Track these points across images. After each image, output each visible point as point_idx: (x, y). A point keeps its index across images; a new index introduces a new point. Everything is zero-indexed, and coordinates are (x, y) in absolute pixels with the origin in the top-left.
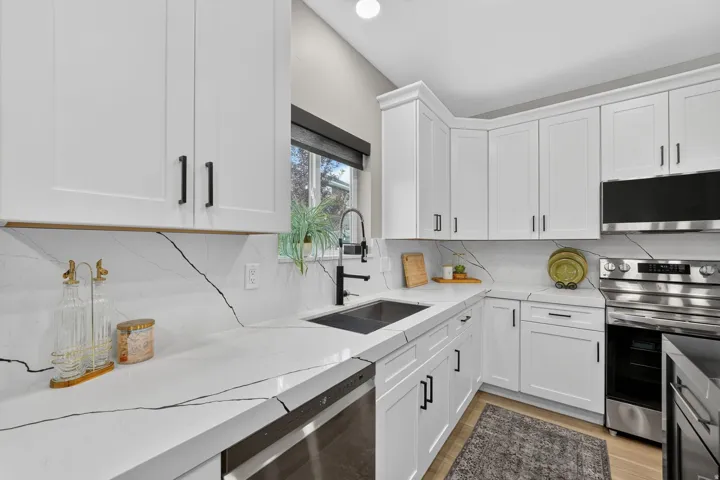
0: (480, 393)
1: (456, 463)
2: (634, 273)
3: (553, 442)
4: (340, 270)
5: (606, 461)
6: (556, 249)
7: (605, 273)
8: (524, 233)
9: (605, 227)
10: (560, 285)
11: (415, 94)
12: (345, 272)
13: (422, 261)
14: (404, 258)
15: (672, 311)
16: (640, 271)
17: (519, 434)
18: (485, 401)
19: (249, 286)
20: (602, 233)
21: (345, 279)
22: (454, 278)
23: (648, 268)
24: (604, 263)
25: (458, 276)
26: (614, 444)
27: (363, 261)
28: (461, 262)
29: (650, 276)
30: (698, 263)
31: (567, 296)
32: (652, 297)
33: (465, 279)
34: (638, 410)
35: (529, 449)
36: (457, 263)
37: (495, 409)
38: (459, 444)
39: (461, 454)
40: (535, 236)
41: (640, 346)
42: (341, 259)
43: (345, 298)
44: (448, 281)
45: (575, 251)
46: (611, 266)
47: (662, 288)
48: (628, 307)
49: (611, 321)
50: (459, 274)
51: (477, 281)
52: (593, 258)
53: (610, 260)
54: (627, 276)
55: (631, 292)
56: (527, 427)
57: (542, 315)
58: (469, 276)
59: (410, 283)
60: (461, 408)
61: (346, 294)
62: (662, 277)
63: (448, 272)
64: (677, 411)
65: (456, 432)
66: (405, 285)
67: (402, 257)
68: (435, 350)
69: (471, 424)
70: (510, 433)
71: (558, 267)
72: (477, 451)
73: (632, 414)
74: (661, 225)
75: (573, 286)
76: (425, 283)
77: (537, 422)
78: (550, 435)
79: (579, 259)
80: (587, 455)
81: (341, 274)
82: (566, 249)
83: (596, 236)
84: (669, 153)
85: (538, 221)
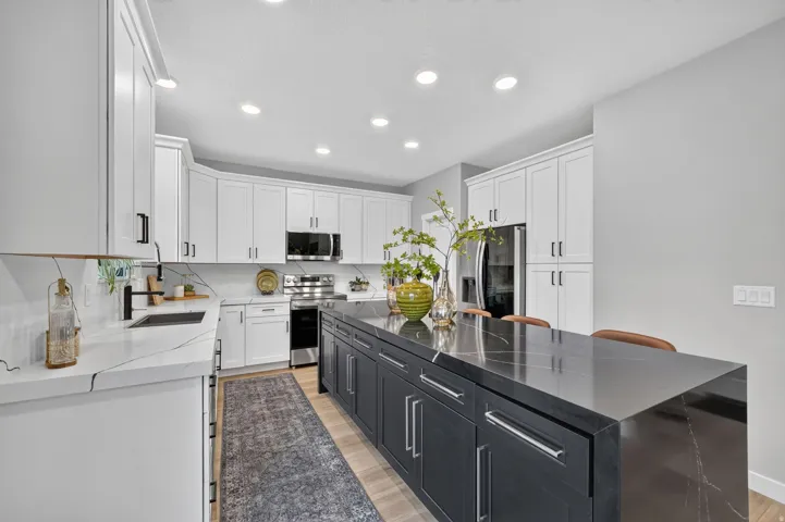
3: (270, 382)
5: (294, 378)
6: (260, 270)
7: (287, 284)
8: (243, 259)
9: (290, 257)
10: (265, 293)
11: (180, 146)
12: (132, 290)
14: (150, 279)
16: (302, 281)
17: (251, 386)
18: (223, 382)
20: (288, 260)
22: (185, 295)
23: (306, 279)
25: (188, 293)
26: (295, 372)
28: (189, 282)
30: (323, 276)
31: (269, 299)
33: (194, 295)
35: (260, 389)
36: (186, 284)
37: (231, 382)
38: (221, 404)
40: (250, 261)
42: (129, 280)
44: (180, 299)
45: (272, 271)
49: (294, 308)
50: (190, 292)
51: (206, 296)
52: (280, 274)
56: (255, 382)
57: (259, 312)
58: (197, 293)
59: (157, 301)
61: (133, 309)
63: (180, 291)
64: (323, 331)
66: (151, 303)
67: (148, 278)
69: (222, 394)
71: (262, 282)
72: (233, 401)
74: (312, 257)
75: (269, 293)
77: (259, 378)
78: (267, 380)
79: (274, 276)
80: (286, 380)
81: (128, 293)
82: (266, 270)
83: (284, 262)
84: (314, 221)
85: (254, 252)
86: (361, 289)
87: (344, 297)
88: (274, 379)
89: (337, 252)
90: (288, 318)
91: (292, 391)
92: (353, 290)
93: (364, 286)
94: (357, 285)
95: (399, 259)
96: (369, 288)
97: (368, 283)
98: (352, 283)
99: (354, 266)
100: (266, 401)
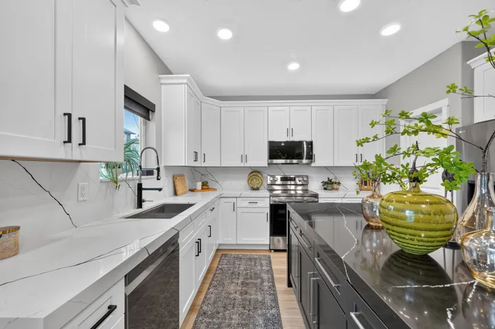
0: (218, 250)
1: (211, 284)
2: (279, 182)
3: (251, 261)
4: (140, 186)
5: (270, 262)
6: (251, 171)
7: (269, 182)
8: (238, 163)
10: (253, 189)
11: (185, 81)
12: (143, 187)
13: (184, 179)
14: (174, 178)
15: (291, 196)
16: (281, 180)
17: (237, 263)
18: (220, 254)
19: (81, 199)
20: (269, 164)
21: (144, 192)
22: (202, 188)
23: (284, 179)
24: (269, 177)
25: (204, 187)
26: (273, 255)
27: (158, 179)
28: (205, 179)
29: (285, 182)
30: (298, 176)
31: (255, 193)
32: (285, 191)
33: (208, 189)
34: (280, 238)
35: (242, 268)
36: (203, 180)
37: (225, 255)
38: (211, 276)
39: (213, 280)
40: (242, 165)
41: (281, 212)
42: (140, 179)
43: (143, 204)
44: (198, 191)
45: (259, 172)
46: (272, 179)
47: (289, 187)
48: (277, 196)
49: (271, 203)
50: (205, 186)
51: (215, 190)
52: (265, 175)
53: (271, 176)
54: (277, 183)
55: (278, 190)
56: (241, 259)
57: (245, 204)
58: (210, 187)
59: (179, 192)
60: (210, 258)
61: (144, 201)
62: (289, 183)
63: (199, 186)
64: (291, 230)
65: (209, 271)
66: (176, 194)
67: (173, 177)
68: (201, 226)
69: (215, 265)
70: (234, 264)
71: (252, 180)
72: (220, 276)
73: (279, 241)
74: (288, 161)
75: (258, 189)
76: (185, 193)
77: (245, 255)
78: (250, 259)
79: (260, 176)
80: (264, 262)
81: (140, 188)
82: (255, 171)
83: (266, 165)
84: (290, 131)
85: (244, 158)
86: (333, 189)
87: (316, 196)
88: (255, 259)
89: (310, 157)
90: (268, 210)
91: (265, 276)
92: (325, 189)
93: (335, 186)
94: (329, 185)
95: (384, 156)
96: (341, 187)
97: (339, 183)
98: (325, 183)
99: (326, 168)
100: (242, 283)
